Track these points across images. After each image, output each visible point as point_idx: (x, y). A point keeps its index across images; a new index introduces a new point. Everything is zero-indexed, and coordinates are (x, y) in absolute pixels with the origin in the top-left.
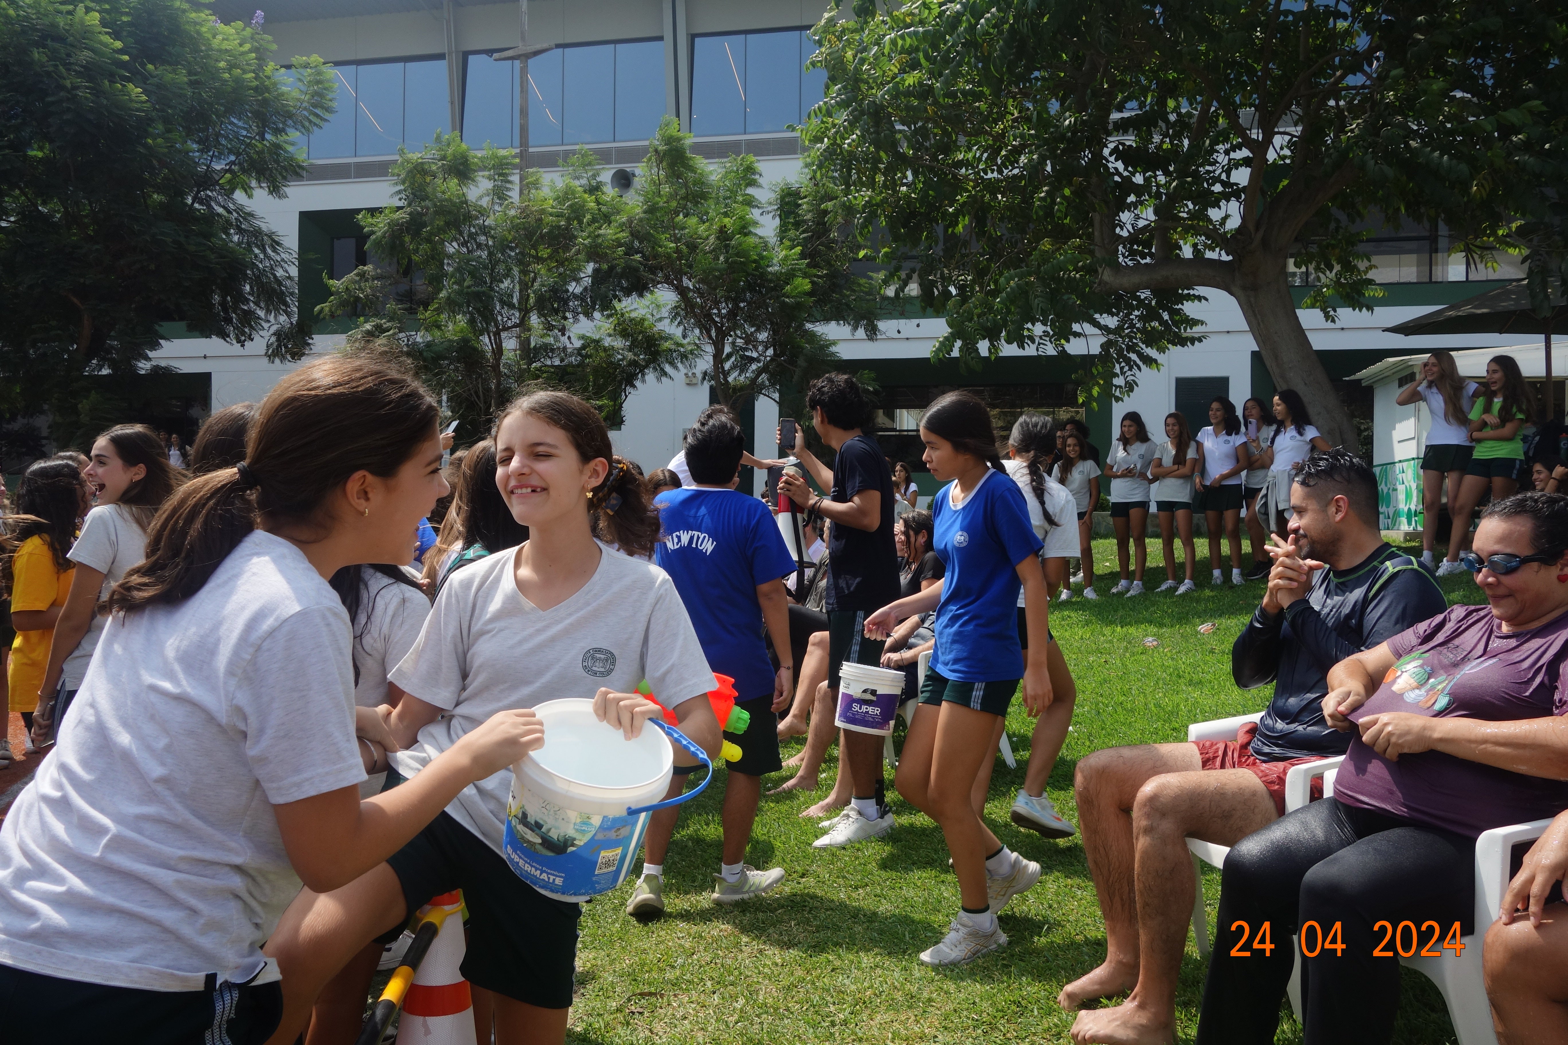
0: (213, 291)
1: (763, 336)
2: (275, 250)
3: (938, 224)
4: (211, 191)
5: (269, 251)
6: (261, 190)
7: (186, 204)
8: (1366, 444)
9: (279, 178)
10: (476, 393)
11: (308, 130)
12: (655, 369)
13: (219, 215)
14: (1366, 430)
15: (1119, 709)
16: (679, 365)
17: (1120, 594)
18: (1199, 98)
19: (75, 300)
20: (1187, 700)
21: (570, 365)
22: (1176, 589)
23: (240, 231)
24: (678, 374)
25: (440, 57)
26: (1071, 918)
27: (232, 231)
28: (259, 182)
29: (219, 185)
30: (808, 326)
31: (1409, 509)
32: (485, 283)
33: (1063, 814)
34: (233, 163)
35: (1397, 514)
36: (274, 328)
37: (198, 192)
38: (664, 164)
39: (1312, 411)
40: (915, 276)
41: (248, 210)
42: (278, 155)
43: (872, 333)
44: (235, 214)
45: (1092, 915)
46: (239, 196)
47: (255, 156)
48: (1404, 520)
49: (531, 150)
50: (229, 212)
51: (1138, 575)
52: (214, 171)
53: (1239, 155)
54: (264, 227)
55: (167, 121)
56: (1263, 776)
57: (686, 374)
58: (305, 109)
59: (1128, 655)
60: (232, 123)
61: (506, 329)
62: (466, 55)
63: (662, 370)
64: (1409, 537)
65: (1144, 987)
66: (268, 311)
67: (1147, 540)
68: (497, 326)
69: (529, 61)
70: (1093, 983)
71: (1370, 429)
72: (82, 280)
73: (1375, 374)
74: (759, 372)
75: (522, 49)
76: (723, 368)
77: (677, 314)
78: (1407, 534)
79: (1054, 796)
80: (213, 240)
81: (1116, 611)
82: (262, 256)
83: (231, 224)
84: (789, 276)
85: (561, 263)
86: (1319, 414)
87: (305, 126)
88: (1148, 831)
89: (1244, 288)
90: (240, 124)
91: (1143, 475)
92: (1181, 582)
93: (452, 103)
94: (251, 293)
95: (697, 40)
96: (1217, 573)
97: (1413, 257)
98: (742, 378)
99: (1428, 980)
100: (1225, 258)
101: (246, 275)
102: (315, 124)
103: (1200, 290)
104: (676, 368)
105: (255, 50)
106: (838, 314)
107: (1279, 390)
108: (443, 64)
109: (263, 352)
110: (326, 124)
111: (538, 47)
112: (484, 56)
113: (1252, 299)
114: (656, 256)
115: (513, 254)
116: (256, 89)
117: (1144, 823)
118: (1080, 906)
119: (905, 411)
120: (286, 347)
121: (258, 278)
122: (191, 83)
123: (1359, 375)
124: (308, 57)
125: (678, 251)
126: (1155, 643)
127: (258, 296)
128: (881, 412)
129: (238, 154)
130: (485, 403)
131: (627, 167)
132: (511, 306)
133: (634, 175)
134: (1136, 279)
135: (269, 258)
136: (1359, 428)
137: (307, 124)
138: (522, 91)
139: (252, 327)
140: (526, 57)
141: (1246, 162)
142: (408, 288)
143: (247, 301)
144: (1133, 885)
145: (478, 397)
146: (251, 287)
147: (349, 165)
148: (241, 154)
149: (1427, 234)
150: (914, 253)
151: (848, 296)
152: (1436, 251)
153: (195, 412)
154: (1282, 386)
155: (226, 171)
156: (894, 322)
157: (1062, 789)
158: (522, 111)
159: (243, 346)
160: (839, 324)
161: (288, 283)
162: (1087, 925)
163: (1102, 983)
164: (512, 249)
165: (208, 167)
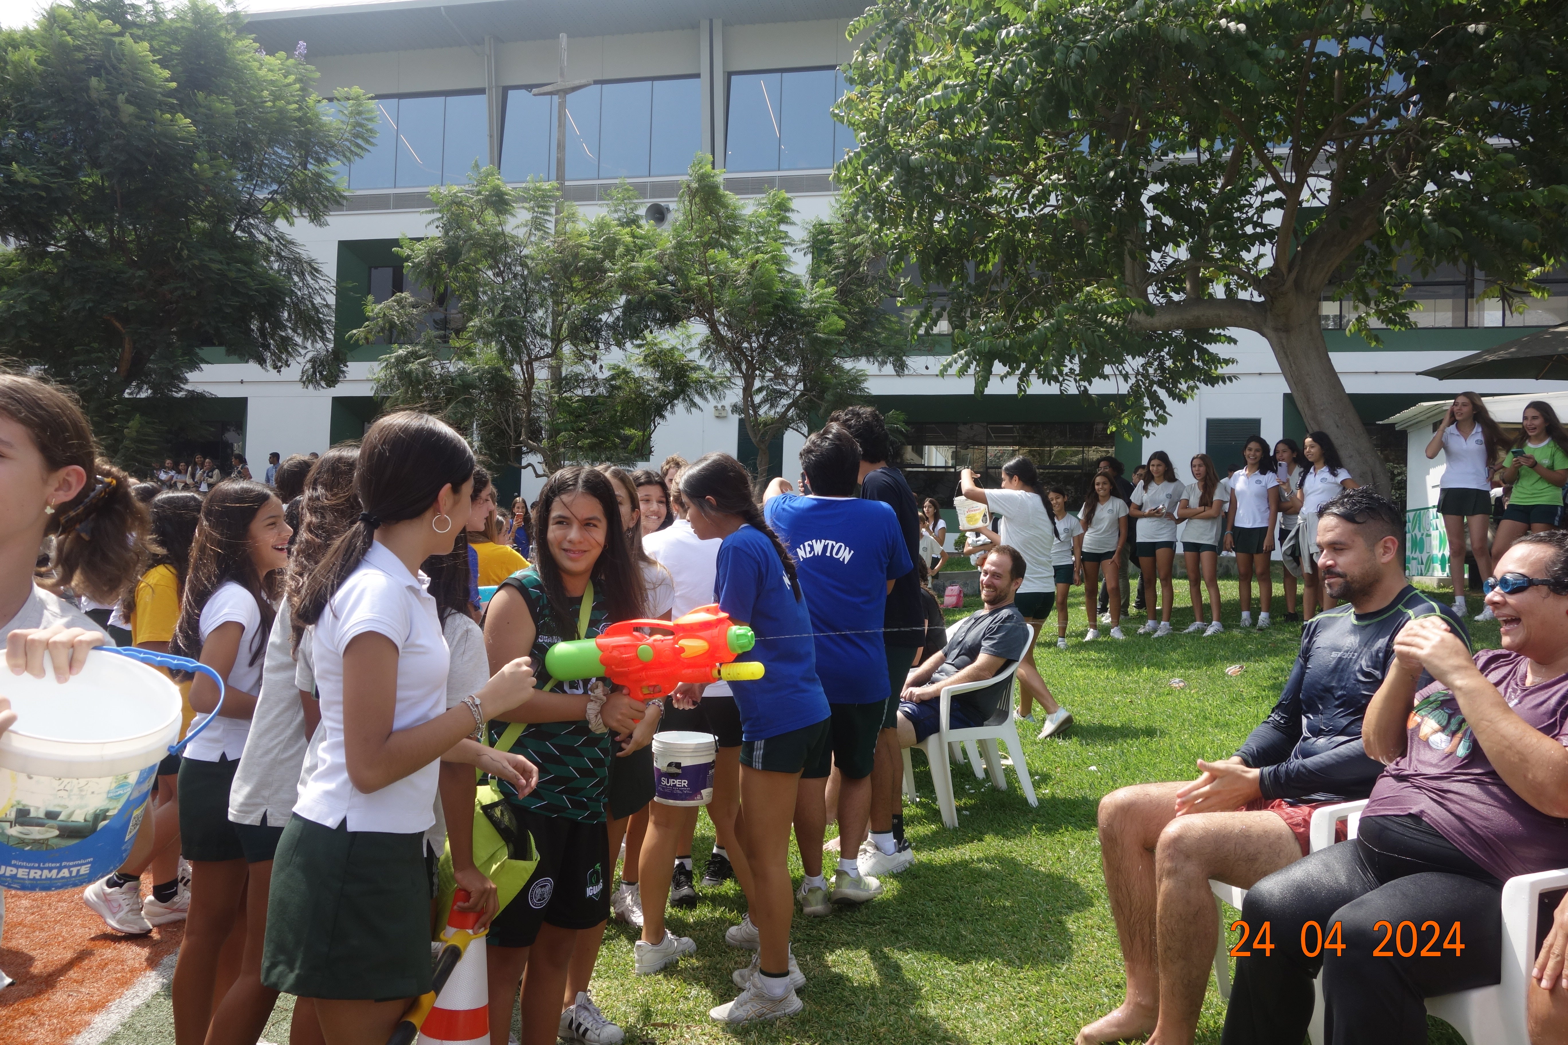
0: (253, 317)
1: (793, 370)
2: (314, 278)
3: (968, 260)
4: (254, 218)
5: (308, 278)
6: (303, 219)
7: (229, 232)
8: (1400, 489)
9: (321, 207)
10: (506, 421)
11: (349, 160)
12: (684, 399)
13: (261, 243)
14: (1399, 474)
15: (1144, 750)
16: (709, 396)
17: (1148, 635)
18: (1232, 141)
19: (117, 324)
20: (1213, 742)
21: (599, 395)
22: (1204, 631)
23: (280, 257)
24: (708, 405)
25: (481, 91)
26: (1090, 959)
27: (272, 258)
28: (301, 211)
29: (262, 213)
30: (837, 361)
31: (1443, 555)
32: (519, 313)
33: (1085, 854)
34: (275, 192)
35: (1431, 560)
36: (309, 356)
37: (241, 220)
38: (697, 199)
39: (1343, 454)
40: (945, 314)
41: (289, 238)
42: (320, 184)
43: (900, 368)
44: (276, 242)
45: (1112, 957)
46: (281, 224)
47: (297, 185)
48: (1438, 566)
49: (567, 183)
50: (270, 239)
51: (1165, 616)
52: (257, 199)
53: (1272, 197)
54: (304, 255)
55: (212, 148)
56: (1288, 819)
57: (716, 407)
58: (347, 140)
59: (1153, 695)
60: (275, 153)
61: (537, 359)
62: (505, 90)
63: (691, 400)
64: (1442, 583)
65: (1163, 1032)
66: (305, 338)
67: (1175, 582)
68: (529, 355)
69: (568, 96)
70: (1111, 1025)
71: (1404, 473)
72: (125, 305)
73: (1409, 419)
74: (789, 407)
75: (561, 84)
76: (752, 401)
77: (708, 348)
78: (1440, 580)
79: (1076, 836)
80: (254, 266)
81: (1142, 651)
82: (301, 284)
83: (272, 252)
84: (822, 313)
85: (595, 295)
86: (1351, 457)
87: (347, 155)
88: (1171, 873)
89: (1276, 330)
90: (284, 154)
91: (1169, 515)
92: (1210, 622)
93: (491, 136)
94: (289, 319)
95: (733, 78)
96: (1245, 615)
97: (1449, 302)
98: (772, 412)
99: (1455, 1031)
100: (1258, 299)
101: (285, 302)
102: (357, 154)
103: (1233, 331)
104: (706, 399)
105: (299, 80)
106: (868, 351)
107: (1311, 431)
108: (482, 99)
109: (298, 378)
110: (367, 154)
111: (577, 83)
112: (524, 91)
113: (1284, 341)
114: (688, 288)
115: (546, 285)
116: (299, 120)
117: (1168, 865)
118: (1100, 947)
119: (933, 448)
120: (321, 374)
121: (296, 305)
122: (237, 114)
123: (1392, 419)
124: (350, 88)
125: (709, 284)
126: (1182, 684)
127: (296, 323)
128: (909, 448)
129: (280, 183)
130: (515, 431)
131: (662, 201)
132: (544, 336)
133: (668, 209)
134: (1166, 319)
135: (308, 286)
136: (1392, 473)
137: (348, 154)
138: (559, 126)
139: (289, 353)
140: (565, 92)
141: (1278, 203)
142: (443, 316)
143: (284, 328)
144: (1155, 927)
145: (509, 425)
146: (289, 315)
147: (388, 196)
148: (283, 183)
149: (1464, 279)
150: (945, 291)
151: (879, 333)
152: (1472, 296)
153: (230, 436)
154: (1313, 427)
155: (269, 200)
156: (924, 358)
157: (1084, 828)
158: (559, 145)
159: (279, 371)
160: (869, 361)
161: (325, 310)
162: (1107, 966)
163: (1119, 1025)
164: (546, 280)
165: (251, 195)
